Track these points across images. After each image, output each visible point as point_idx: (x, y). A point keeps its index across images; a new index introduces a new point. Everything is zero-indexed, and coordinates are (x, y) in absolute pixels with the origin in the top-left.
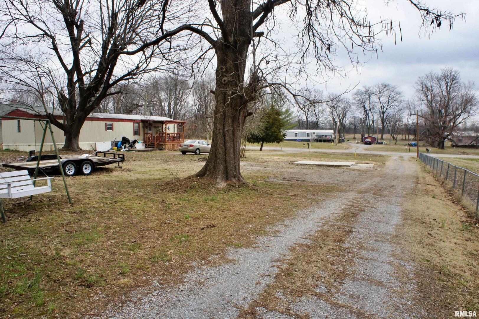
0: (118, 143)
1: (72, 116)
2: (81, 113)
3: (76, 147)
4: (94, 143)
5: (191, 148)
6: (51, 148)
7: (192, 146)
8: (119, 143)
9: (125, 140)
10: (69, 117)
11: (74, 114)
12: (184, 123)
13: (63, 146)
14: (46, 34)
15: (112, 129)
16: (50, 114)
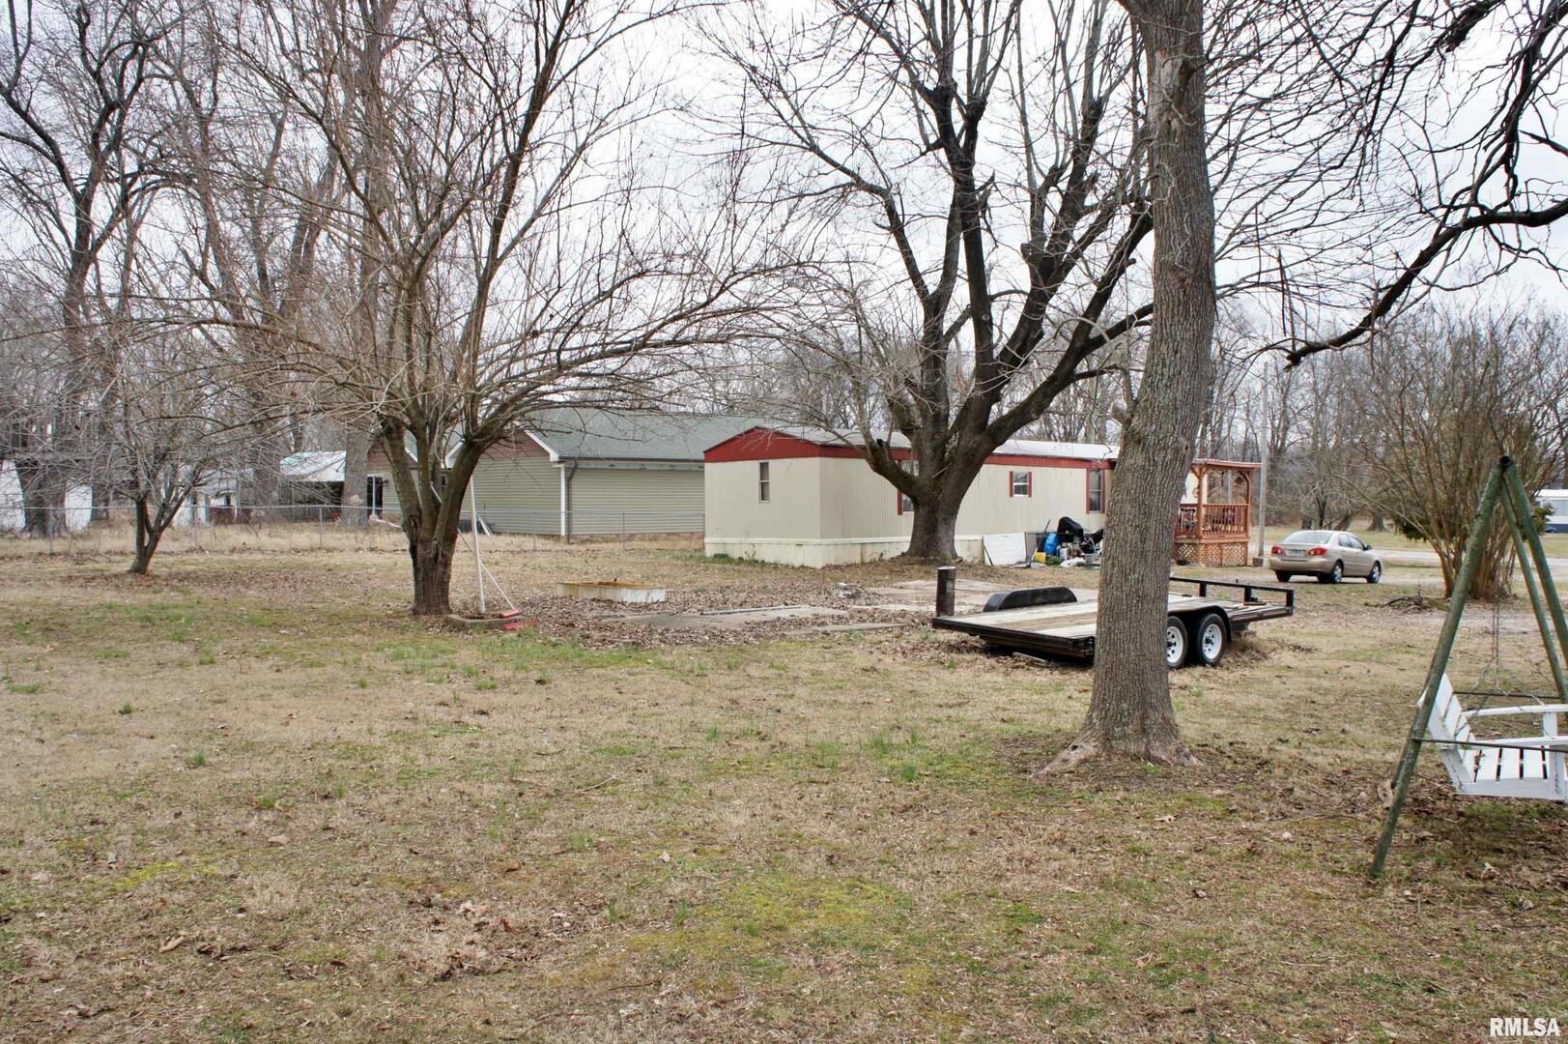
0: (1045, 540)
1: (940, 448)
2: (978, 438)
3: (948, 554)
4: (979, 537)
5: (1318, 560)
6: (862, 555)
7: (1322, 552)
8: (1051, 539)
9: (1068, 530)
10: (928, 451)
11: (946, 440)
12: (1249, 471)
13: (906, 548)
14: (858, 183)
15: (1025, 490)
16: (880, 441)
